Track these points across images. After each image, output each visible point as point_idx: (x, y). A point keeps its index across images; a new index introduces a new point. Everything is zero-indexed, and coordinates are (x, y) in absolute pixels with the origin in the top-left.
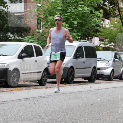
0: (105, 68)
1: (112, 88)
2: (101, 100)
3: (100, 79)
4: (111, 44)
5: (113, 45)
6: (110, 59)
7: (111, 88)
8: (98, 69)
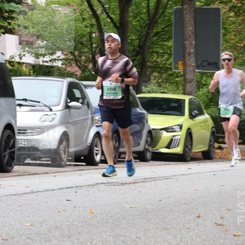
0: (42, 130)
1: (65, 190)
2: (32, 225)
3: (28, 161)
4: (54, 57)
5: (61, 60)
6: (56, 100)
7: (62, 189)
8: (19, 130)
